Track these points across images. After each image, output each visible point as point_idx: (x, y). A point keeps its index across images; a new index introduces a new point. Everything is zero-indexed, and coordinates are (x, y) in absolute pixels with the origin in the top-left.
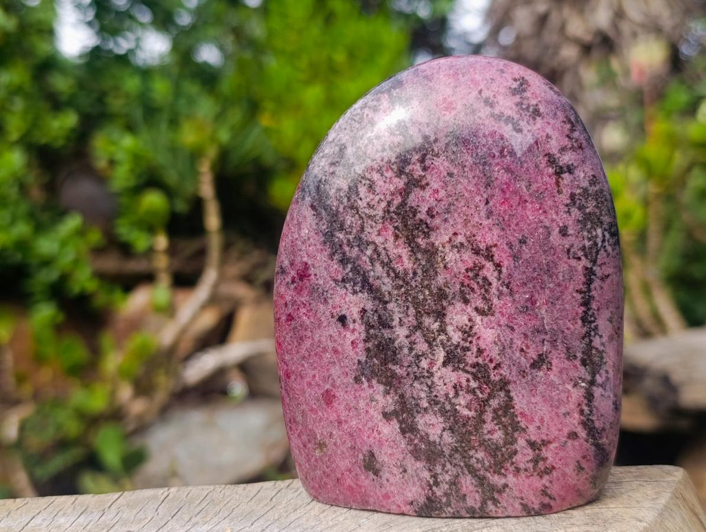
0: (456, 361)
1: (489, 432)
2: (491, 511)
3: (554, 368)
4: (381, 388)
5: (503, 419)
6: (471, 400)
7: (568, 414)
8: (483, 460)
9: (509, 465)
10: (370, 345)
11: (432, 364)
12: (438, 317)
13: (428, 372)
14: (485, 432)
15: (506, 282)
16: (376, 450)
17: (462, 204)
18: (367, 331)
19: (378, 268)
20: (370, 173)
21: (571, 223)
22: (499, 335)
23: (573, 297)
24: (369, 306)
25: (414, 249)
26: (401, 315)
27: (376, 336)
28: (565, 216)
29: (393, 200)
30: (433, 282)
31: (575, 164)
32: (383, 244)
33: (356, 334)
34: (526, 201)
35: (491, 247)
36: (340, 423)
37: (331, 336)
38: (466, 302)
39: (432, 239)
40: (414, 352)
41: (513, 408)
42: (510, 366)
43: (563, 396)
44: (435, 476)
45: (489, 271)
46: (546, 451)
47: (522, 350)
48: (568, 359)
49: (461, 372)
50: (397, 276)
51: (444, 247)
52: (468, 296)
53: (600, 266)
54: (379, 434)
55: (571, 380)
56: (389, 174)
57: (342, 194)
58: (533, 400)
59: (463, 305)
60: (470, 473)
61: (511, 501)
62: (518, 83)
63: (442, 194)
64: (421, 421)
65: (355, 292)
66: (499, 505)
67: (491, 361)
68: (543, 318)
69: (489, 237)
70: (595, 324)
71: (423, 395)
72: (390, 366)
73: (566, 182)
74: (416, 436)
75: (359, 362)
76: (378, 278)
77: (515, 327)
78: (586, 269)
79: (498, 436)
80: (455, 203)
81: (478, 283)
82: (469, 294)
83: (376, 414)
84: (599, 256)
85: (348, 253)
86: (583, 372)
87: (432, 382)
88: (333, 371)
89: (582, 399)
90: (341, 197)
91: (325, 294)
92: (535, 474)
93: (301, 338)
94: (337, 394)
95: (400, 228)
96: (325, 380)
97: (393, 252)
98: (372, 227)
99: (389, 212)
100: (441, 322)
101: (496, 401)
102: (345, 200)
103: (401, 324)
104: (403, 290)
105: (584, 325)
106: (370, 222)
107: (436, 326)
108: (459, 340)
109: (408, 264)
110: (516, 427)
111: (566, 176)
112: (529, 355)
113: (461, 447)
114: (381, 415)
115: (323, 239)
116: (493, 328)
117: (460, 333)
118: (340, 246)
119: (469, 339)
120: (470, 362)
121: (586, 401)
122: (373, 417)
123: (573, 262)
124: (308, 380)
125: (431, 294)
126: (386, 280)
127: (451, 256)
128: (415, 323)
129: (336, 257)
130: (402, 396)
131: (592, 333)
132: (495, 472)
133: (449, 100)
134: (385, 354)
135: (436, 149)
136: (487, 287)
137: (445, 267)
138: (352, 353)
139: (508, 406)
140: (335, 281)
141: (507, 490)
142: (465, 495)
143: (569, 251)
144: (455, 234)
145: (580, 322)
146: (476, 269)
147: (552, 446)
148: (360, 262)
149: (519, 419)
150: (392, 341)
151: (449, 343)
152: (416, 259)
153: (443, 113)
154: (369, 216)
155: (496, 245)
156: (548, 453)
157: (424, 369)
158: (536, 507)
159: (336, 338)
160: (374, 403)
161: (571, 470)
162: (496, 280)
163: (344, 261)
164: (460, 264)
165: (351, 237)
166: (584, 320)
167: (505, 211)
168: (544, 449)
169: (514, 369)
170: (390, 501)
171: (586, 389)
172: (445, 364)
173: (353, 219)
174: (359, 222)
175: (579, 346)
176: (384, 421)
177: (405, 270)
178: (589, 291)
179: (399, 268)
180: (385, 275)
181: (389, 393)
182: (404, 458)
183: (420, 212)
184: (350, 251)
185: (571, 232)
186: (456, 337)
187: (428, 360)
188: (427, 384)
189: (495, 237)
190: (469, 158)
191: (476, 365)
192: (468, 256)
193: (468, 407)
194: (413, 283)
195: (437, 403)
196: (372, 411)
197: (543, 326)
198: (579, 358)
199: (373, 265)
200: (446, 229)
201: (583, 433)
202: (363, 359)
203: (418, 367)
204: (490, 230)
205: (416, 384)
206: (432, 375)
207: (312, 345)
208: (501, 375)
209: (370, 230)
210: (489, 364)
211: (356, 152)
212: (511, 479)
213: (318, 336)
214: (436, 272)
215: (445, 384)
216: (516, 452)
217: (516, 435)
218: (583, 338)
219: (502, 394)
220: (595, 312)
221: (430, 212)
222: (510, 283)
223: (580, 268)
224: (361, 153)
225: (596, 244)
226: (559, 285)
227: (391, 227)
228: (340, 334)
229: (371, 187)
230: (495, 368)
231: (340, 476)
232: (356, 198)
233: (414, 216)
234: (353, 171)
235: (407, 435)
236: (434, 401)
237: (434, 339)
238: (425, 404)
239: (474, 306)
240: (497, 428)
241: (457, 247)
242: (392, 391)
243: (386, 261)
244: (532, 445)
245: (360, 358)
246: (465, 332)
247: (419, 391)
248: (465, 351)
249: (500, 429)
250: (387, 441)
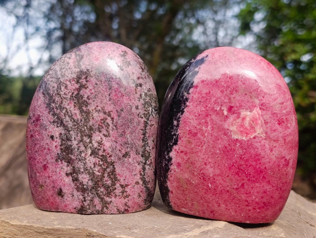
0: (95, 154)
1: (106, 181)
2: (105, 211)
3: (131, 157)
4: (66, 164)
5: (111, 176)
6: (100, 169)
7: (136, 175)
8: (103, 192)
9: (113, 194)
10: (62, 147)
11: (86, 155)
12: (89, 137)
13: (84, 158)
14: (104, 181)
15: (115, 125)
16: (62, 188)
17: (100, 95)
18: (62, 142)
19: (67, 118)
20: (66, 82)
21: (140, 104)
22: (111, 145)
23: (140, 132)
24: (63, 132)
25: (82, 111)
26: (75, 136)
27: (65, 144)
28: (138, 102)
29: (74, 92)
30: (88, 124)
31: (143, 84)
32: (70, 108)
33: (57, 143)
34: (124, 96)
35: (110, 112)
36: (49, 177)
37: (47, 143)
38: (100, 132)
39: (88, 108)
40: (79, 151)
41: (115, 172)
42: (115, 156)
43: (134, 168)
44: (84, 198)
45: (109, 121)
46: (127, 188)
47: (120, 150)
48: (136, 154)
49: (97, 158)
50: (74, 121)
51: (93, 111)
52: (101, 130)
53: (150, 121)
54: (64, 181)
55: (137, 162)
56: (73, 82)
57: (54, 89)
58: (123, 169)
59: (99, 133)
60: (98, 196)
61: (113, 207)
62: (124, 53)
63: (93, 91)
64: (80, 177)
65: (58, 127)
66: (108, 209)
67: (108, 154)
68: (128, 139)
69: (109, 108)
70: (147, 142)
71: (82, 167)
72: (70, 155)
73: (139, 90)
74: (78, 182)
75: (58, 154)
76: (67, 122)
77: (117, 141)
78: (145, 122)
79: (109, 183)
80: (98, 95)
81: (105, 125)
82: (101, 129)
83: (63, 174)
84: (150, 117)
85: (55, 112)
86: (142, 160)
87: (86, 162)
88: (47, 157)
89: (141, 169)
90: (54, 90)
91: (46, 127)
92: (123, 197)
93: (36, 144)
94: (49, 166)
95: (77, 103)
96: (44, 160)
97: (73, 112)
98: (65, 102)
99: (72, 97)
100: (91, 139)
101: (109, 169)
102: (56, 91)
103: (75, 139)
104: (76, 126)
105: (143, 142)
106: (65, 100)
107: (88, 141)
108: (97, 146)
109: (79, 117)
110: (116, 179)
111: (139, 87)
112: (122, 152)
113: (95, 186)
114: (65, 174)
115: (46, 106)
116: (110, 142)
117: (97, 143)
118: (53, 109)
119: (101, 146)
120: (100, 154)
121: (143, 170)
122: (62, 175)
123: (140, 119)
124: (38, 160)
125: (87, 128)
126: (70, 123)
127: (95, 115)
128: (80, 139)
129: (51, 113)
130: (74, 167)
131: (146, 145)
132: (107, 196)
133: (97, 57)
134: (68, 151)
135: (91, 74)
136: (108, 126)
137: (93, 118)
138: (55, 150)
139: (113, 171)
140: (50, 122)
141: (112, 203)
142: (95, 205)
143: (138, 115)
144: (97, 106)
145: (141, 141)
146: (104, 120)
147: (129, 187)
148: (60, 115)
149: (117, 176)
150: (71, 146)
151: (93, 147)
152: (82, 115)
153: (95, 61)
154: (65, 98)
155: (112, 111)
156: (127, 189)
157: (83, 157)
158: (123, 210)
159: (49, 144)
160: (63, 170)
161: (136, 197)
162: (111, 124)
163: (54, 115)
164: (99, 118)
165: (57, 105)
166: (143, 140)
167: (116, 99)
168: (126, 188)
169: (117, 157)
170: (67, 208)
171: (143, 166)
172: (91, 155)
173: (58, 99)
174: (61, 100)
175: (141, 150)
176: (66, 176)
177: (77, 119)
178: (146, 130)
179: (75, 118)
180: (70, 120)
181: (69, 166)
182: (73, 191)
183: (84, 97)
184: (57, 111)
185: (139, 108)
186: (96, 145)
187: (85, 153)
188: (84, 163)
189: (112, 108)
190: (104, 79)
191: (102, 156)
192: (102, 115)
193: (99, 171)
194: (80, 124)
195: (87, 170)
196: (61, 173)
197: (128, 142)
198: (141, 154)
199: (65, 116)
200: (94, 104)
201: (141, 182)
202: (59, 152)
203: (81, 156)
204: (110, 105)
205: (79, 163)
206: (86, 159)
207: (40, 147)
208: (111, 159)
209: (65, 103)
210: (107, 155)
211: (61, 74)
212: (113, 199)
213: (42, 143)
214: (90, 120)
215: (90, 163)
216: (115, 189)
217: (116, 182)
218: (143, 147)
219: (112, 167)
220: (148, 138)
221: (88, 98)
222: (116, 125)
223: (142, 121)
224: (63, 74)
225: (149, 113)
226: (134, 127)
227: (73, 102)
228: (51, 143)
229: (66, 87)
230: (109, 157)
231: (48, 198)
232: (60, 91)
233: (82, 99)
234: (59, 80)
235: (75, 182)
236: (86, 169)
237: (87, 146)
238: (82, 170)
239: (103, 133)
240: (109, 179)
241: (98, 111)
242: (70, 165)
243: (70, 115)
244: (122, 186)
245: (58, 152)
246: (99, 143)
247: (80, 165)
248: (98, 150)
249: (110, 179)
250: (67, 184)
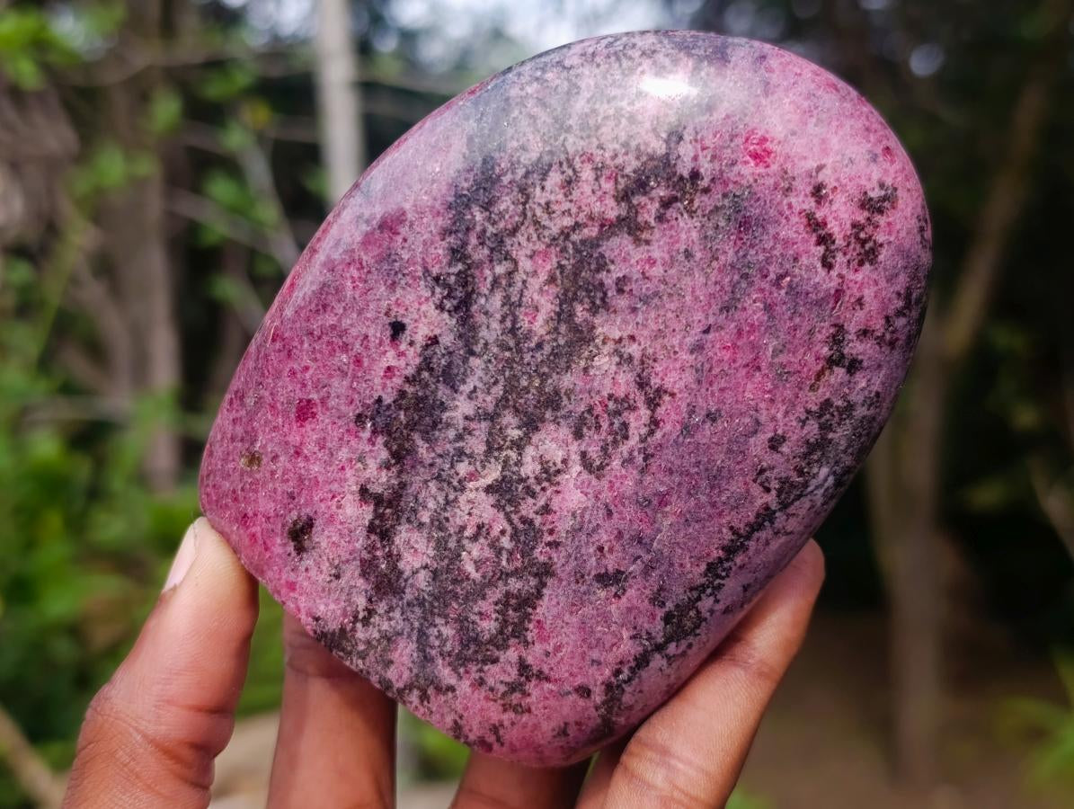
0: (508, 497)
1: (480, 614)
2: (411, 703)
3: (624, 599)
4: (384, 454)
5: (511, 612)
6: (487, 559)
7: (599, 663)
8: (446, 640)
9: (475, 668)
10: (410, 389)
11: (473, 476)
12: (526, 425)
13: (460, 482)
14: (476, 609)
15: (650, 451)
16: (318, 523)
17: (673, 306)
18: (419, 370)
19: (497, 301)
20: (582, 162)
21: (795, 437)
22: (585, 509)
23: (720, 532)
24: (447, 340)
25: (563, 315)
26: (480, 385)
27: (427, 385)
28: (794, 423)
29: (586, 226)
30: (555, 376)
31: (865, 364)
32: (527, 274)
33: (402, 363)
34: (759, 368)
35: (666, 392)
36: (298, 453)
37: (366, 337)
38: (578, 435)
39: (597, 321)
40: (461, 444)
41: (535, 608)
42: (570, 556)
43: (609, 639)
44: (370, 612)
45: (638, 421)
46: (536, 686)
47: (601, 549)
48: (653, 601)
49: (501, 515)
50: (513, 331)
51: (604, 343)
52: (585, 430)
53: (788, 516)
54: (339, 507)
55: (635, 628)
56: (608, 186)
57: (522, 160)
58: (567, 617)
59: (571, 436)
60: (417, 641)
61: (446, 710)
62: (883, 193)
63: (657, 271)
64: (403, 535)
65: (441, 307)
66: (425, 703)
67: (551, 532)
68: (659, 531)
69: (673, 377)
70: (722, 582)
71: (431, 504)
72: (416, 437)
73: (832, 380)
74: (384, 546)
75: (379, 400)
76: (486, 313)
77: (615, 515)
78: (767, 508)
79: (489, 627)
80: (665, 298)
81: (612, 424)
82: (589, 429)
83: (352, 481)
84: (797, 503)
85: (470, 248)
86: (658, 629)
87: (456, 498)
88: (335, 382)
89: (631, 659)
90: (519, 162)
91: (400, 276)
92: (500, 702)
93: (325, 307)
94: (320, 417)
95: (566, 272)
96: (317, 386)
97: (532, 294)
98: (528, 239)
99: (567, 237)
100: (526, 434)
101: (519, 585)
102: (521, 172)
103: (471, 396)
104: (507, 354)
105: (706, 575)
106: (531, 230)
107: (515, 433)
108: (532, 476)
109: (540, 327)
110: (519, 632)
111: (840, 372)
112: (604, 562)
113: (431, 603)
114: (359, 486)
115: (451, 199)
116: (586, 495)
117: (539, 467)
118: (468, 229)
119: (545, 484)
120: (524, 513)
121: (633, 664)
122: (346, 480)
123: (756, 490)
124: (296, 366)
125: (540, 389)
126: (495, 325)
127: (604, 362)
128: (491, 408)
129: (451, 239)
130: (403, 485)
131: (709, 591)
132: (449, 664)
133: (768, 145)
134: (421, 418)
135: (696, 204)
136: (619, 438)
137: (586, 370)
138: (377, 381)
139: (527, 602)
140: (426, 271)
141: (450, 695)
142: (391, 662)
143: (762, 471)
144: (632, 338)
145: (703, 567)
146: (625, 404)
147: (547, 686)
148: (477, 273)
149: (531, 626)
150: (443, 407)
151: (515, 469)
152: (556, 329)
153: (748, 158)
154: (536, 223)
155: (673, 395)
156: (535, 690)
157: (458, 474)
158: (472, 737)
159: (372, 345)
160: (359, 465)
161: (550, 728)
162: (637, 438)
163: (457, 254)
164: (608, 382)
165: (491, 230)
166: (710, 567)
167: (721, 361)
168: (534, 682)
169: (573, 563)
170: (292, 594)
171: (646, 651)
172: (489, 489)
173: (512, 207)
174: (517, 218)
175: (678, 594)
176: (357, 497)
177: (530, 331)
178: (748, 538)
179: (524, 324)
180: (498, 316)
181: (388, 468)
182: (348, 561)
183: (608, 271)
184: (475, 248)
185: (785, 449)
186: (530, 468)
187: (471, 468)
188: (447, 496)
189: (681, 384)
190: (731, 253)
191: (527, 521)
192: (625, 382)
193: (478, 564)
194: (527, 358)
195: (441, 528)
196: (349, 473)
197: (653, 540)
198: (667, 609)
199: (492, 290)
200: (624, 321)
201: (598, 697)
202: (388, 400)
203: (452, 466)
204: (683, 369)
205: (433, 485)
206: (463, 489)
207: (333, 327)
208: (550, 558)
209: (524, 243)
210: (546, 534)
211: (587, 115)
212: (464, 687)
213: (349, 322)
214: (569, 367)
215: (470, 514)
216: (495, 661)
217: (512, 641)
218: (691, 589)
219: (533, 582)
220: (734, 568)
221: (621, 284)
222: (652, 456)
223: (759, 502)
224: (592, 122)
225: (806, 485)
226: (714, 505)
227: (555, 260)
228: (380, 344)
229: (568, 184)
230: (549, 544)
231: (250, 514)
232: (538, 182)
233: (598, 270)
234: (562, 138)
235: (373, 537)
236: (439, 523)
237: (500, 449)
238: (425, 517)
239: (583, 449)
240: (494, 616)
241: (621, 357)
242: (393, 469)
243: (514, 299)
244: (523, 667)
245: (384, 397)
246: (546, 471)
247: (432, 499)
248: (527, 493)
249: (497, 619)
250: (341, 523)
